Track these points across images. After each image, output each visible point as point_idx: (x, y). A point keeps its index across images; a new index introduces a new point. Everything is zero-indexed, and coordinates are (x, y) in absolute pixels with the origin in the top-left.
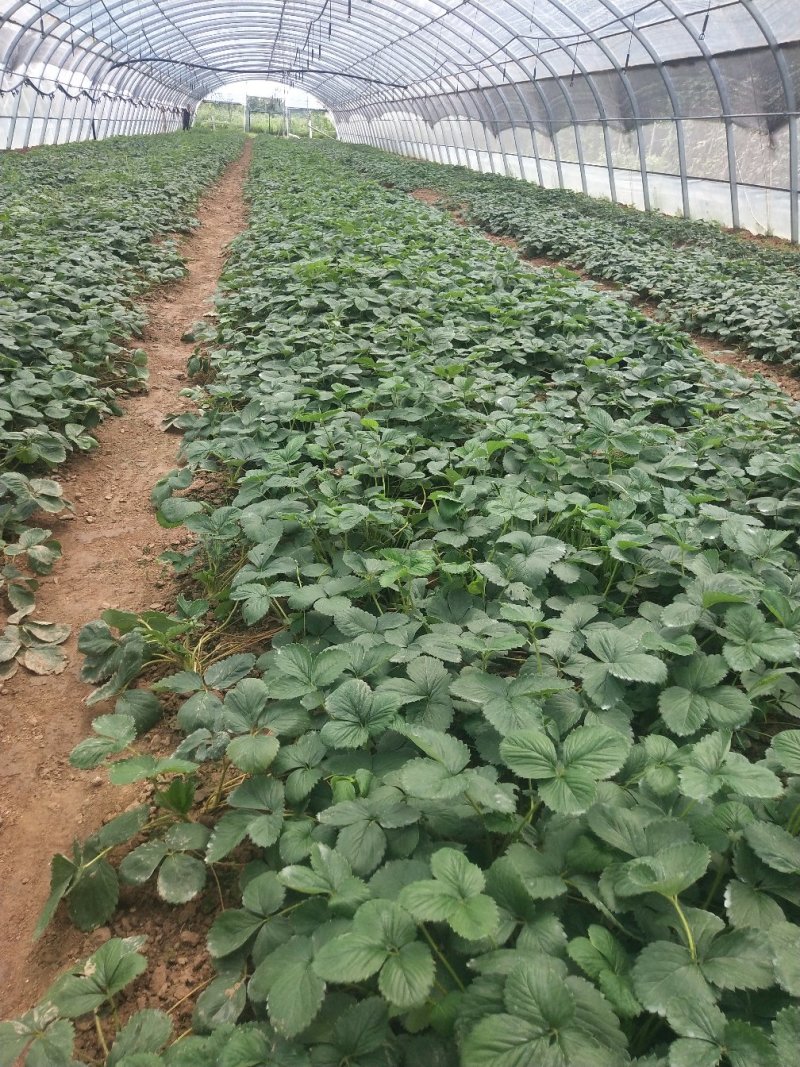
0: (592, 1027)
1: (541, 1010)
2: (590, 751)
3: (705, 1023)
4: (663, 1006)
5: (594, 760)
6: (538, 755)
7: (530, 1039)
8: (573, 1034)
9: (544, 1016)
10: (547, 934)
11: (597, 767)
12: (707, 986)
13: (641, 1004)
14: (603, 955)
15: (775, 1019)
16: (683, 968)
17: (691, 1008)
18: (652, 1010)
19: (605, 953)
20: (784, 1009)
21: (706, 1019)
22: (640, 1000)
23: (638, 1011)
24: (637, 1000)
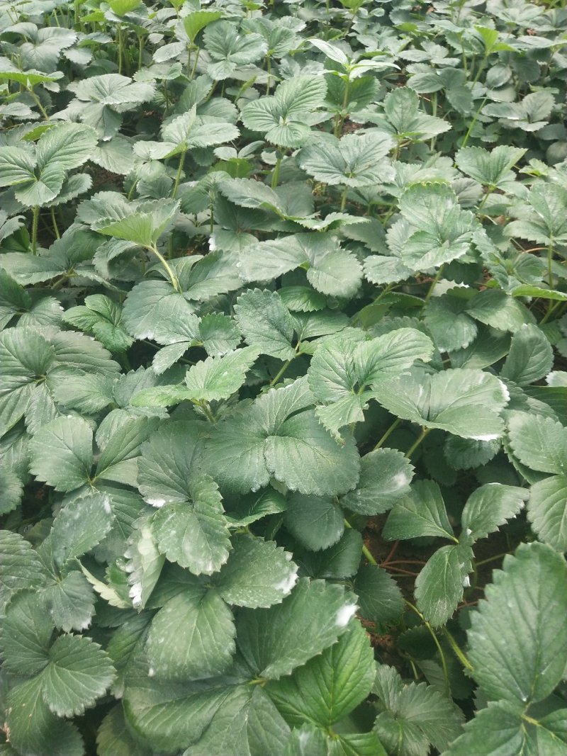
0: (84, 365)
1: (23, 363)
2: (60, 148)
3: (185, 329)
4: (152, 331)
5: (65, 154)
6: (13, 166)
7: (15, 388)
8: (60, 373)
9: (26, 366)
10: (43, 312)
11: (69, 159)
12: (186, 303)
13: (133, 337)
14: (97, 312)
15: (236, 303)
16: (166, 298)
17: (174, 324)
18: (142, 337)
19: (101, 311)
20: (243, 294)
21: (186, 327)
22: (131, 334)
23: (130, 342)
24: (128, 334)
